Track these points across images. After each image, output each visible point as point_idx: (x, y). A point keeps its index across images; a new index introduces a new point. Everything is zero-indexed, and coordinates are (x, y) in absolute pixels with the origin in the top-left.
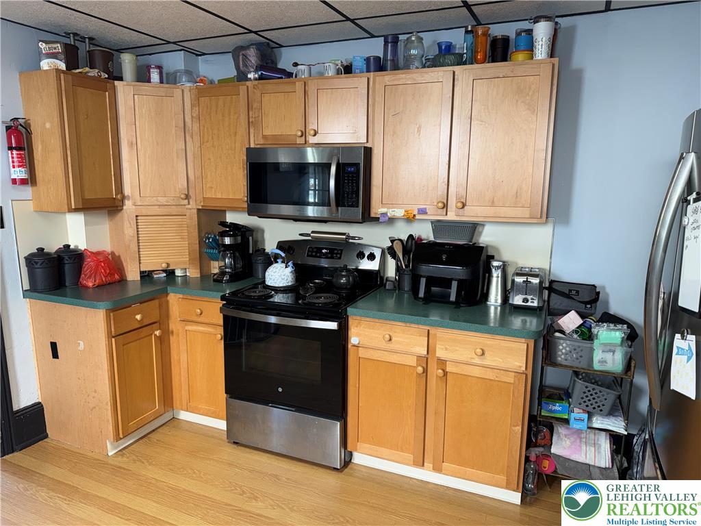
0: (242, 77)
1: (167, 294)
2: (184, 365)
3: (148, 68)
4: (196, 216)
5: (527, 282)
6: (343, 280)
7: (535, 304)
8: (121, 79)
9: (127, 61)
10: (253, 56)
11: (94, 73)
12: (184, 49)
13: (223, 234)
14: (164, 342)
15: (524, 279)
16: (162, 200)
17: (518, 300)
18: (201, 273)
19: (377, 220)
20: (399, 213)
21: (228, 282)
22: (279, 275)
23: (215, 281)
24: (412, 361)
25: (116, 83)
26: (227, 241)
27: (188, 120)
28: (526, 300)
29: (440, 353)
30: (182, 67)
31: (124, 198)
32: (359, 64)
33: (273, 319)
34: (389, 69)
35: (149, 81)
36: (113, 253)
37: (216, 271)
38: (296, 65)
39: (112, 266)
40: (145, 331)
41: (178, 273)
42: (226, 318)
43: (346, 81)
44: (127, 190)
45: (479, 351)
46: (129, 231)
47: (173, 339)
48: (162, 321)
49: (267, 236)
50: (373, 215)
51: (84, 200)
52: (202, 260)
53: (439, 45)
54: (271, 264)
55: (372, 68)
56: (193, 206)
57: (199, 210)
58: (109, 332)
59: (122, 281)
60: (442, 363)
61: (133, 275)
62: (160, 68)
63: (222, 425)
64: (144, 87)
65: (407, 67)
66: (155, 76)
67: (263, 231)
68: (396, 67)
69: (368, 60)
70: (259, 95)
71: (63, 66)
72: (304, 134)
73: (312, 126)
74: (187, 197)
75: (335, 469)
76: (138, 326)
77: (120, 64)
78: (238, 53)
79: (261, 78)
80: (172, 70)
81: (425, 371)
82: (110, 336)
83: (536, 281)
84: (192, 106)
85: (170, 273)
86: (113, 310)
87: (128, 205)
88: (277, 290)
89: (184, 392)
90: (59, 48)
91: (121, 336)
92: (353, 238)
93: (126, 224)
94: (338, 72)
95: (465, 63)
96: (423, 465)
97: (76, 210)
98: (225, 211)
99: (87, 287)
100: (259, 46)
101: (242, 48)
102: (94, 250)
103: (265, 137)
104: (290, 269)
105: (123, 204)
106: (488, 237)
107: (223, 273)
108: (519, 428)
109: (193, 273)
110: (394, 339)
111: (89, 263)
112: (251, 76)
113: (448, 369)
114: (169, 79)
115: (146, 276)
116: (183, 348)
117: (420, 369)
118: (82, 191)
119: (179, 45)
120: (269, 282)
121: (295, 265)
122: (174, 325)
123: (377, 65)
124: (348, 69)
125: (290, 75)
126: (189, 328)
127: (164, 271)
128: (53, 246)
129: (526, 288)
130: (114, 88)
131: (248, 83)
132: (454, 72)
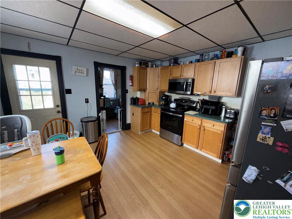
0: (170, 65)
1: (152, 107)
2: (153, 121)
3: (153, 65)
4: (159, 93)
5: (231, 111)
6: (186, 107)
7: (232, 117)
8: (148, 67)
9: (150, 64)
10: (172, 61)
11: (144, 66)
12: (160, 60)
13: (163, 97)
14: (151, 116)
15: (230, 110)
16: (153, 90)
17: (228, 116)
18: (159, 104)
19: (194, 95)
20: (199, 93)
21: (163, 106)
22: (173, 105)
23: (161, 105)
24: (197, 126)
25: (147, 68)
26: (164, 98)
27: (159, 74)
28: (230, 116)
29: (204, 125)
30: (159, 64)
31: (147, 89)
32: (194, 61)
33: (171, 114)
34: (201, 61)
35: (153, 67)
36: (144, 99)
37: (161, 104)
38: (180, 62)
39: (144, 101)
40: (147, 113)
41: (155, 104)
42: (161, 112)
43: (190, 64)
44: (147, 88)
45: (213, 125)
46: (147, 95)
47: (152, 116)
48: (151, 112)
49: (172, 98)
50: (194, 93)
51: (140, 89)
52: (159, 102)
53: (214, 55)
54: (172, 103)
55: (197, 62)
56: (159, 91)
57: (160, 92)
58: (141, 112)
59: (145, 104)
60: (204, 127)
61: (147, 103)
62: (155, 64)
63: (159, 133)
64: (152, 68)
65: (204, 61)
66: (154, 66)
67: (172, 96)
68: (202, 61)
69: (196, 60)
70: (172, 69)
71: (139, 66)
72: (180, 76)
73: (182, 74)
74: (158, 89)
75: (179, 146)
76: (146, 112)
77: (148, 65)
78: (170, 60)
79: (174, 65)
80: (158, 64)
81: (200, 128)
82: (141, 113)
83: (233, 111)
84: (160, 71)
85: (153, 103)
86: (142, 108)
87: (147, 90)
88: (172, 108)
89: (153, 126)
90: (139, 62)
91: (143, 113)
92: (191, 99)
93: (147, 94)
94: (189, 63)
95: (219, 59)
96: (198, 149)
97: (139, 91)
98: (165, 92)
99: (139, 104)
100: (174, 59)
101: (171, 59)
102: (141, 98)
103: (173, 77)
104: (175, 104)
105: (146, 90)
106: (223, 100)
107: (162, 104)
108: (221, 144)
109: (157, 104)
110: (194, 120)
111: (140, 100)
112: (171, 65)
113: (205, 128)
114: (157, 66)
115: (149, 104)
116: (154, 117)
117: (199, 127)
118: (140, 87)
119: (159, 60)
120: (171, 107)
121: (176, 103)
122: (153, 113)
123: (198, 61)
124: (191, 62)
125: (179, 64)
126: (155, 114)
127: (152, 103)
128: (135, 97)
129: (230, 113)
130: (147, 69)
131: (171, 66)
132: (215, 61)
